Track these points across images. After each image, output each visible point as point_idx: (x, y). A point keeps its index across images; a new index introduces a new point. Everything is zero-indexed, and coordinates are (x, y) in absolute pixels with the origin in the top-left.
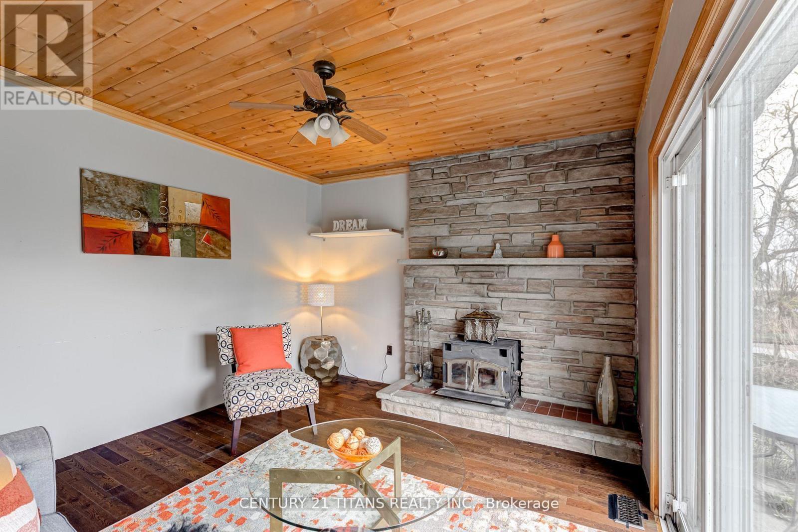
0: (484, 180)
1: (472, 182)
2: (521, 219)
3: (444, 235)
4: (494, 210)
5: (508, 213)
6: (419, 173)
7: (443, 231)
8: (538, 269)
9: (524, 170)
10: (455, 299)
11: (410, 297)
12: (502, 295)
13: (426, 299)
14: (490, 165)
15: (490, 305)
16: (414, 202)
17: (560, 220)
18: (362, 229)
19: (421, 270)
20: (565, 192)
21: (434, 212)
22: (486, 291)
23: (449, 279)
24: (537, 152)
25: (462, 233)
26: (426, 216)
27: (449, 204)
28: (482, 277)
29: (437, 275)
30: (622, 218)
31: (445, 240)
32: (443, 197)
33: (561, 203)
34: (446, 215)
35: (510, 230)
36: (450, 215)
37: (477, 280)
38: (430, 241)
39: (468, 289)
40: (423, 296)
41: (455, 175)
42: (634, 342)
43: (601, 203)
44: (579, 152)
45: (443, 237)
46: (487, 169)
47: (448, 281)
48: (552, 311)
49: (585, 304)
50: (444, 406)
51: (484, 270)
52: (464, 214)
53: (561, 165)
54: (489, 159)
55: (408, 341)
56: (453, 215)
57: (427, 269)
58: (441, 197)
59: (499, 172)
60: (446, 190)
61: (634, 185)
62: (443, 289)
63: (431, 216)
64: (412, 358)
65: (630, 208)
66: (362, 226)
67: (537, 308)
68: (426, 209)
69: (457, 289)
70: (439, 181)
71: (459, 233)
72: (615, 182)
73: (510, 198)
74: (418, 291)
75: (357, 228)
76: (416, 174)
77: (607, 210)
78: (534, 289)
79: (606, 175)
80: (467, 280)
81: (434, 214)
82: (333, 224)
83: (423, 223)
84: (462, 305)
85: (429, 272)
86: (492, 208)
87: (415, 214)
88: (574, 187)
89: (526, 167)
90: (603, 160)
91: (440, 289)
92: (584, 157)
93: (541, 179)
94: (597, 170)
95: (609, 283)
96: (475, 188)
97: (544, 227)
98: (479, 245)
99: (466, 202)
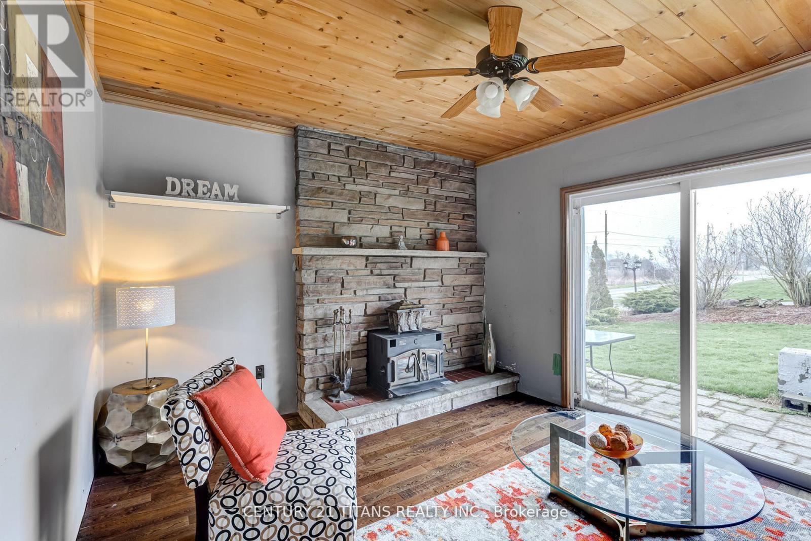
0: (384, 171)
1: (371, 170)
2: (413, 215)
3: (342, 221)
4: (392, 202)
5: (401, 206)
6: (312, 142)
7: (342, 216)
8: (432, 260)
9: (412, 170)
10: (365, 292)
11: (311, 295)
12: (406, 285)
13: (331, 296)
14: (388, 158)
15: (396, 295)
16: (306, 176)
17: (438, 220)
18: (231, 199)
19: (325, 262)
20: (441, 197)
21: (332, 193)
22: (392, 282)
23: (359, 271)
24: (422, 158)
25: (363, 222)
26: (322, 197)
27: (348, 187)
28: (391, 268)
29: (345, 267)
30: (469, 223)
31: (345, 227)
32: (342, 179)
33: (438, 206)
34: (346, 200)
35: (404, 223)
36: (349, 200)
37: (387, 271)
38: (328, 226)
39: (378, 281)
40: (328, 293)
41: (353, 158)
42: (483, 312)
43: (460, 210)
44: (449, 167)
45: (343, 224)
46: (385, 160)
47: (357, 273)
48: (441, 295)
49: (461, 288)
50: (405, 406)
51: (392, 261)
52: (365, 201)
53: (439, 174)
54: (386, 151)
55: (308, 352)
56: (353, 201)
57: (333, 259)
58: (339, 177)
59: (395, 167)
60: (344, 172)
61: (476, 200)
62: (351, 282)
63: (329, 198)
64: (312, 371)
65: (474, 217)
66: (231, 194)
67: (432, 294)
68: (321, 188)
69: (367, 281)
70: (336, 159)
71: (361, 221)
72: (466, 196)
73: (404, 194)
74: (320, 287)
75: (220, 196)
76: (307, 142)
77: (464, 215)
78: (430, 278)
79: (462, 190)
80: (376, 272)
81: (331, 196)
82: (167, 181)
83: (318, 204)
84: (372, 298)
85: (336, 263)
86: (390, 200)
87: (306, 192)
88: (445, 194)
89: (414, 168)
90: (461, 178)
91: (348, 283)
92: (451, 173)
93: (426, 182)
94: (457, 184)
95: (472, 270)
96: (374, 176)
97: (428, 224)
98: (378, 236)
99: (366, 188)
